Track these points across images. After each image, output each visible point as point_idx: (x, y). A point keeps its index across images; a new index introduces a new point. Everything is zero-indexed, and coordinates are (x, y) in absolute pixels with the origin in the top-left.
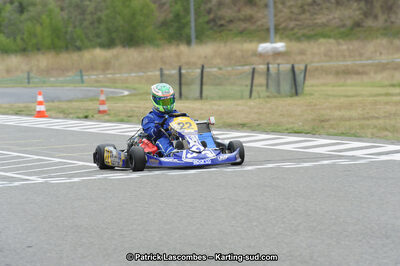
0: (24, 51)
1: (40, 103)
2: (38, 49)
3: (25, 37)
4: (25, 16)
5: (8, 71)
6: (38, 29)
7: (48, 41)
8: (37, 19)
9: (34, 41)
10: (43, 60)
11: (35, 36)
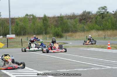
0: (103, 30)
1: (109, 45)
2: (108, 29)
3: (104, 26)
4: (104, 19)
5: (99, 36)
6: (108, 23)
7: (110, 27)
8: (107, 21)
9: (106, 27)
10: (109, 32)
11: (107, 25)
